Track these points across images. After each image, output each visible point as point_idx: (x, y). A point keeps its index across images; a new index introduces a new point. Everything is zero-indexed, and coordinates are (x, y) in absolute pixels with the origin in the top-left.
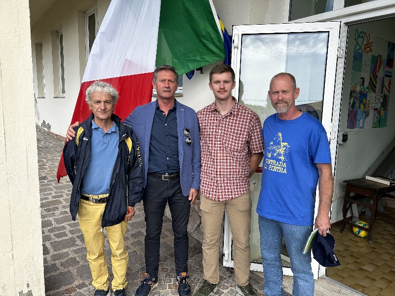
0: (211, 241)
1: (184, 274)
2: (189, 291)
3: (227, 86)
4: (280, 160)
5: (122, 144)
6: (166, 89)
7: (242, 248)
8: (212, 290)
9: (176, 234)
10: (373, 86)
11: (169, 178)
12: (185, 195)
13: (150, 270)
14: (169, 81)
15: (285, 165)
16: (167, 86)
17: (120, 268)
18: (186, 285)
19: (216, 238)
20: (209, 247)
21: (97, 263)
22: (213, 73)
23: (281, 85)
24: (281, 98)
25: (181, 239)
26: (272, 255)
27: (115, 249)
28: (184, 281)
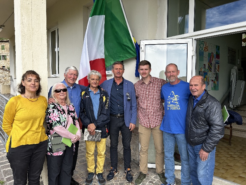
0: (144, 149)
1: (129, 169)
2: (132, 178)
3: (147, 71)
4: (176, 104)
5: (101, 98)
7: (160, 153)
8: (145, 177)
10: (210, 69)
12: (127, 126)
13: (113, 165)
14: (120, 69)
15: (179, 106)
16: (118, 72)
17: (101, 161)
18: (130, 175)
19: (147, 148)
20: (143, 153)
21: (91, 159)
22: (140, 65)
23: (172, 68)
24: (172, 75)
25: (127, 150)
26: (170, 155)
27: (101, 151)
28: (129, 173)
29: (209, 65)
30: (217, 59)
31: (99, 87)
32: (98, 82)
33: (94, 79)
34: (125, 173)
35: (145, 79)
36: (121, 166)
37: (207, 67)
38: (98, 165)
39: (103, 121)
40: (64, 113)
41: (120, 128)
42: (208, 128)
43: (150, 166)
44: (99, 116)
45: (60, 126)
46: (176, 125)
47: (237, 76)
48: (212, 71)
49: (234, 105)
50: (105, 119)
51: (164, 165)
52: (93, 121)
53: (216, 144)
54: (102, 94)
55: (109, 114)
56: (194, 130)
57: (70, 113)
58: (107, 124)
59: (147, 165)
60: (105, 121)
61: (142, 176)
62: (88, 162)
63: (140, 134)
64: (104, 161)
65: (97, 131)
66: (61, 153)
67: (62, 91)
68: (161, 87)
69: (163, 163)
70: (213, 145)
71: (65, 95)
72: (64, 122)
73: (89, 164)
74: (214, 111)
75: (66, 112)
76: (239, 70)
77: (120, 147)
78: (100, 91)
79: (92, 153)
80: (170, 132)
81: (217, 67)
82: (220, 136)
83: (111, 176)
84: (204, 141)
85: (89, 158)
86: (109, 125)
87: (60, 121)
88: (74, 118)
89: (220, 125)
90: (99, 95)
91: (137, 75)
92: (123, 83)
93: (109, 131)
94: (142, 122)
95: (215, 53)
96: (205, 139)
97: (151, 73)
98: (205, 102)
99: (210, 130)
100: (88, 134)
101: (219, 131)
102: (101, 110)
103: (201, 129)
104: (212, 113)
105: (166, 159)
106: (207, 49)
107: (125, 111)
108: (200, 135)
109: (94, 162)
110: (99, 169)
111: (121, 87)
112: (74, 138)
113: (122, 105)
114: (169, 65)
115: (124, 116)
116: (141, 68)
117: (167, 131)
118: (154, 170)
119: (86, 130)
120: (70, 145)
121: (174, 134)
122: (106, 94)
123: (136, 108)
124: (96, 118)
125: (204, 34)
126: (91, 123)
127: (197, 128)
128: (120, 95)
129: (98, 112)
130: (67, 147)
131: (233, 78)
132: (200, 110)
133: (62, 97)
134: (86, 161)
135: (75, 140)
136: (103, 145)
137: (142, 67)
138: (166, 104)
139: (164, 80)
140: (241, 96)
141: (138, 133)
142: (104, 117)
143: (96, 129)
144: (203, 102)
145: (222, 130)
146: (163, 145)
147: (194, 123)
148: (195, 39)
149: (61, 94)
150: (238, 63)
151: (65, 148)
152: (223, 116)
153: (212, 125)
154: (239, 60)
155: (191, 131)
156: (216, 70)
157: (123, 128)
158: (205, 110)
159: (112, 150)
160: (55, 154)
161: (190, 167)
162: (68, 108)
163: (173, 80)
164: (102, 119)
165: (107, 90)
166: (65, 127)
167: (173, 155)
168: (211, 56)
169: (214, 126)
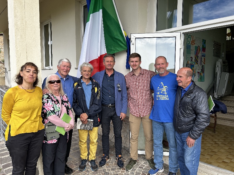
0: (135, 137)
1: (120, 156)
2: (123, 164)
3: (137, 63)
4: (165, 94)
5: (93, 89)
6: (109, 65)
7: (149, 140)
8: (135, 163)
9: (115, 135)
10: (196, 61)
11: (111, 107)
12: (118, 115)
13: (105, 152)
14: (111, 61)
15: (167, 96)
16: (110, 64)
17: (94, 149)
18: (121, 161)
19: (137, 136)
20: (133, 140)
21: (84, 146)
22: (130, 57)
23: (161, 61)
24: (161, 67)
25: (118, 138)
26: (159, 142)
27: (93, 139)
28: (120, 159)
29: (195, 58)
30: (203, 52)
31: (91, 79)
32: (90, 73)
33: (86, 71)
34: (117, 159)
35: (136, 71)
36: (113, 152)
37: (193, 60)
38: (91, 153)
39: (95, 111)
40: (58, 103)
41: (111, 118)
42: (194, 116)
43: (140, 152)
44: (91, 105)
45: (55, 115)
46: (165, 114)
47: (222, 68)
48: (198, 64)
49: (218, 96)
50: (97, 109)
51: (153, 152)
52: (85, 110)
53: (201, 132)
54: (93, 85)
55: (101, 104)
56: (181, 118)
57: (64, 103)
58: (99, 113)
59: (137, 152)
60: (97, 110)
61: (132, 162)
62: (81, 149)
63: (131, 123)
64: (96, 149)
65: (89, 120)
66: (55, 141)
67: (56, 82)
68: (151, 79)
69: (152, 149)
70: (199, 132)
71: (59, 86)
72: (58, 112)
73: (82, 152)
74: (201, 100)
75: (60, 102)
76: (224, 62)
77: (112, 135)
78: (92, 82)
79: (84, 141)
80: (159, 121)
81: (203, 60)
82: (206, 124)
83: (103, 163)
84: (191, 129)
85: (82, 146)
86: (101, 114)
87: (54, 111)
88: (67, 108)
89: (205, 114)
90: (91, 86)
91: (128, 67)
92: (114, 74)
93: (101, 120)
94: (132, 112)
95: (201, 47)
96: (192, 127)
97: (141, 66)
98: (192, 92)
99: (197, 119)
100: (81, 123)
101: (205, 119)
102: (93, 101)
103: (188, 117)
104: (198, 103)
105: (155, 146)
106: (194, 42)
107: (116, 101)
108: (187, 124)
109: (86, 149)
110: (91, 155)
111: (112, 78)
112: (68, 127)
113: (113, 95)
114: (158, 57)
115: (115, 106)
116: (131, 61)
117: (156, 120)
118: (144, 157)
119: (78, 119)
120: (63, 134)
121: (162, 123)
122: (97, 85)
123: (126, 99)
124: (88, 108)
125: (191, 28)
126: (84, 112)
127: (184, 117)
128: (111, 86)
129: (90, 102)
130: (61, 135)
131: (218, 70)
132: (188, 99)
133: (56, 88)
134: (79, 148)
135: (69, 128)
136: (95, 133)
137: (132, 59)
138: (155, 95)
139: (153, 72)
140: (225, 87)
141: (129, 122)
142: (96, 107)
143: (88, 118)
144: (190, 92)
145: (208, 118)
146: (152, 133)
147: (181, 112)
148: (183, 33)
149: (55, 85)
150: (223, 56)
151: (59, 137)
152: (209, 106)
153: (199, 114)
154: (223, 53)
155: (179, 119)
156: (202, 63)
157: (114, 117)
158: (192, 100)
159: (104, 138)
160: (50, 142)
161: (177, 154)
162: (62, 99)
163: (162, 71)
164: (94, 109)
165: (98, 81)
166: (59, 116)
167: (161, 142)
168: (197, 49)
169: (201, 114)
